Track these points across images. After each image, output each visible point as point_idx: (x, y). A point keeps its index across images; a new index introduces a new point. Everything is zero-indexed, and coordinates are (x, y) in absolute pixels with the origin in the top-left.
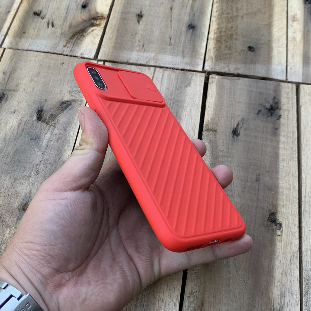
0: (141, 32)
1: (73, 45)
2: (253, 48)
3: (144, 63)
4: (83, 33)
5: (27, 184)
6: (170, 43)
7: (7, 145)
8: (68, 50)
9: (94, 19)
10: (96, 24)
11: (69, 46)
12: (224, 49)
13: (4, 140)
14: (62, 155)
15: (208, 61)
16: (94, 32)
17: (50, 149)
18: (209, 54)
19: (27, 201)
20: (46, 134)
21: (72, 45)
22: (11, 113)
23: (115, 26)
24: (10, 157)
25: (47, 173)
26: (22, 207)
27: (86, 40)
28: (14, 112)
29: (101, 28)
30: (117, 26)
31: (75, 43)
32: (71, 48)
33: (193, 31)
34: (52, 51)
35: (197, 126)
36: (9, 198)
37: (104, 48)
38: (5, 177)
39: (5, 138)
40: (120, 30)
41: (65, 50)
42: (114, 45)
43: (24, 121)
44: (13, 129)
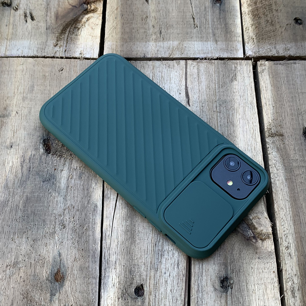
0: (153, 14)
1: (67, 43)
2: (300, 19)
3: (166, 56)
4: (76, 25)
5: (52, 244)
6: (194, 25)
7: (11, 194)
8: (61, 50)
9: (86, 3)
10: (91, 10)
11: (62, 44)
12: (264, 26)
13: (6, 187)
14: (90, 197)
15: (248, 43)
16: (91, 21)
17: (72, 190)
18: (248, 34)
19: (58, 267)
20: (62, 170)
21: (65, 42)
22: (7, 148)
23: (117, 9)
24: (20, 209)
25: (76, 224)
26: (53, 278)
27: (82, 33)
28: (11, 147)
29: (99, 14)
30: (119, 10)
31: (68, 40)
32: (64, 47)
33: (220, 5)
34: (39, 55)
35: (258, 132)
36: (33, 268)
37: (109, 41)
38: (21, 240)
39: (7, 184)
40: (124, 15)
41: (57, 51)
42: (122, 36)
43: (28, 158)
44: (15, 170)
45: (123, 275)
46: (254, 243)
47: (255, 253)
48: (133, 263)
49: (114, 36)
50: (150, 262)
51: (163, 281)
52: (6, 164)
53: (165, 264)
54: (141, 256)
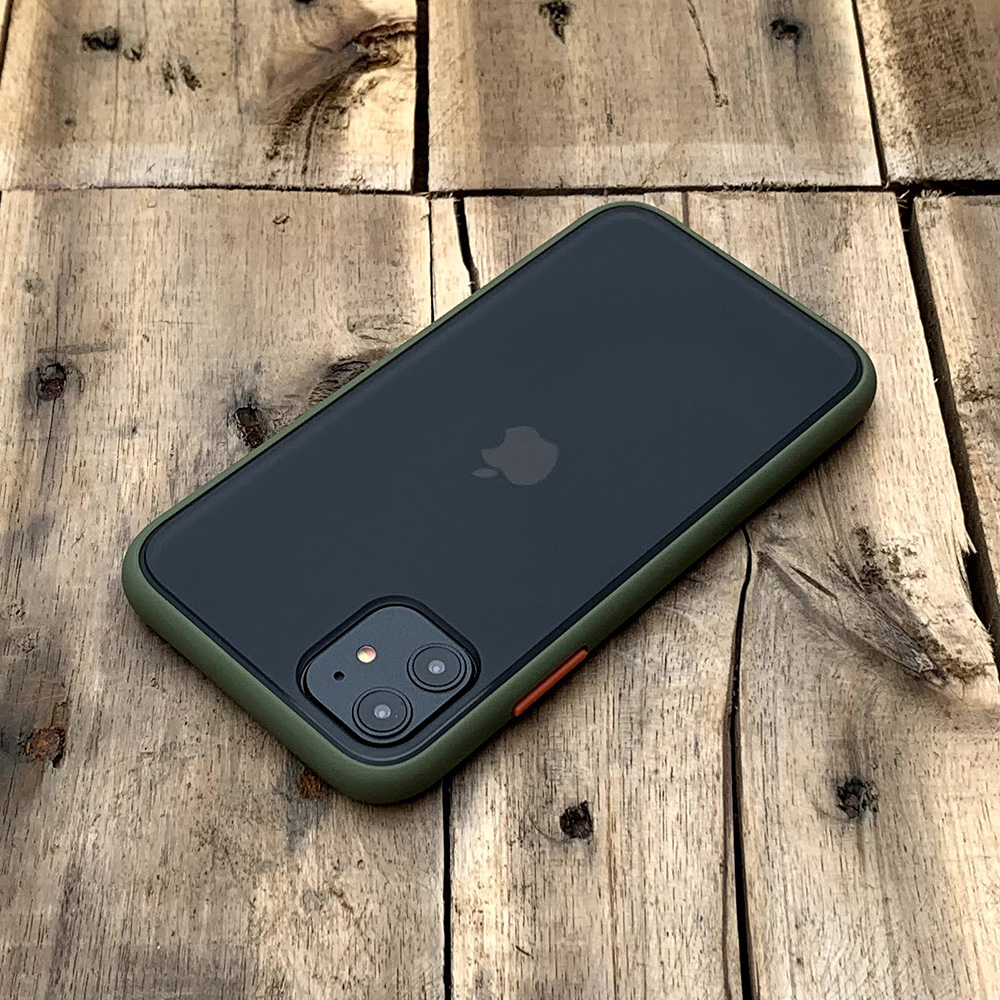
0: (581, 70)
1: (308, 148)
8: (291, 169)
9: (362, 41)
10: (379, 59)
21: (302, 148)
22: (120, 434)
26: (294, 786)
28: (134, 430)
29: (405, 70)
31: (312, 141)
32: (300, 161)
34: (221, 181)
37: (444, 145)
39: (127, 533)
40: (489, 72)
41: (278, 171)
42: (484, 129)
43: (191, 459)
44: (149, 494)
45: (521, 779)
46: (937, 689)
47: (942, 713)
48: (551, 747)
49: (459, 132)
50: (605, 744)
51: (649, 793)
52: (120, 477)
53: (656, 747)
54: (576, 727)
